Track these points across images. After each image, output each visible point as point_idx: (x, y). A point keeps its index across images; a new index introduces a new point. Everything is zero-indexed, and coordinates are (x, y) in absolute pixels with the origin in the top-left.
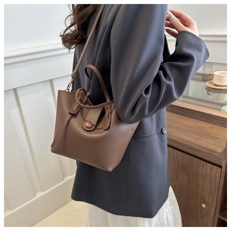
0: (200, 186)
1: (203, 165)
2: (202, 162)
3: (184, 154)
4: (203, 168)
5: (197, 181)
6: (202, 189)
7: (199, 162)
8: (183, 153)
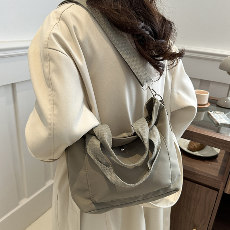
0: (191, 211)
1: (198, 189)
4: (197, 192)
5: (189, 205)
6: (193, 213)
7: (194, 186)
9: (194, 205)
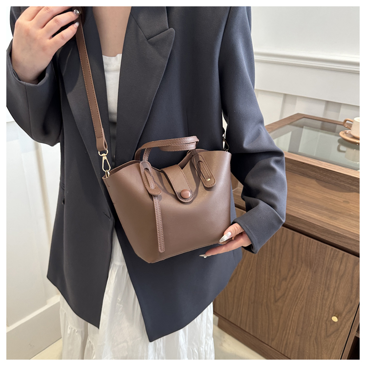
0: (332, 290)
1: (342, 258)
2: (342, 252)
3: (312, 239)
4: (341, 262)
5: (328, 281)
6: (334, 294)
7: (336, 253)
8: (309, 238)
9: (336, 282)
